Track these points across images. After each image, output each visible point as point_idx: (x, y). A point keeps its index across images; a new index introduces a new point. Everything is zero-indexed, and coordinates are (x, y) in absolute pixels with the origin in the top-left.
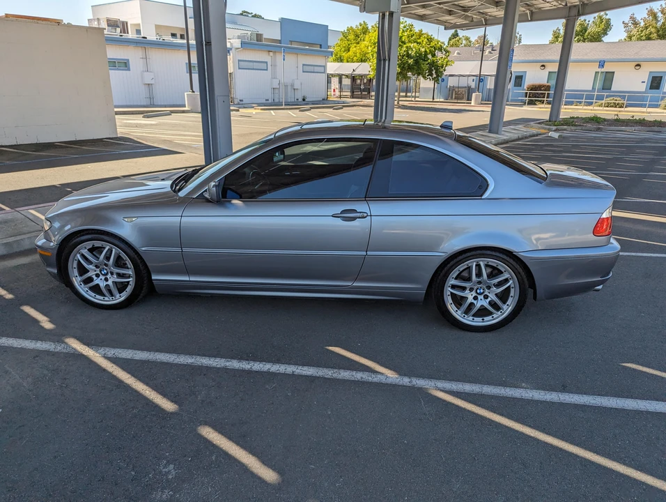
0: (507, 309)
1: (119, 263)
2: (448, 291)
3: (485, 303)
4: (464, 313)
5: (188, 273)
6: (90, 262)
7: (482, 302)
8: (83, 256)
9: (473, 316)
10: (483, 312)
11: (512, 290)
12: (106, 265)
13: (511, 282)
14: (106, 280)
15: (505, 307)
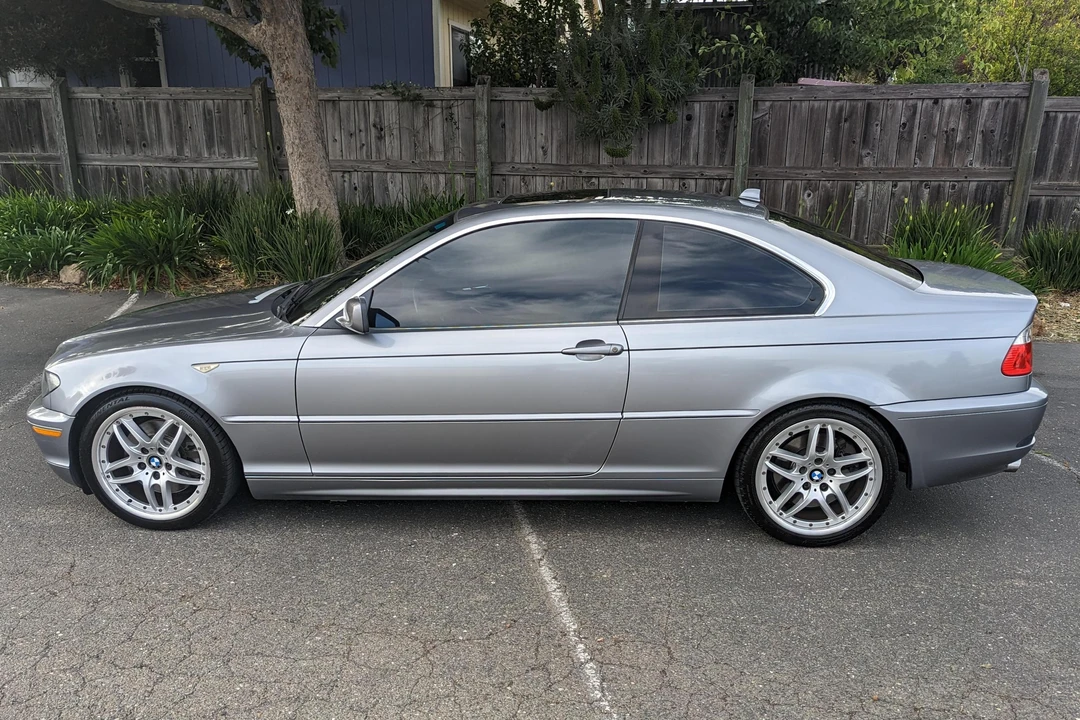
0: (855, 514)
1: (186, 451)
2: (765, 465)
3: (820, 496)
4: (782, 509)
5: (308, 459)
6: (133, 441)
7: (815, 494)
8: (123, 428)
9: (795, 516)
10: (813, 512)
11: (869, 484)
12: (161, 451)
13: (870, 468)
14: (156, 476)
15: (851, 509)
